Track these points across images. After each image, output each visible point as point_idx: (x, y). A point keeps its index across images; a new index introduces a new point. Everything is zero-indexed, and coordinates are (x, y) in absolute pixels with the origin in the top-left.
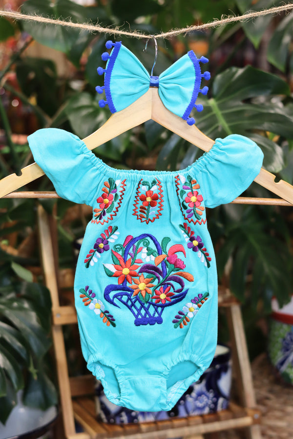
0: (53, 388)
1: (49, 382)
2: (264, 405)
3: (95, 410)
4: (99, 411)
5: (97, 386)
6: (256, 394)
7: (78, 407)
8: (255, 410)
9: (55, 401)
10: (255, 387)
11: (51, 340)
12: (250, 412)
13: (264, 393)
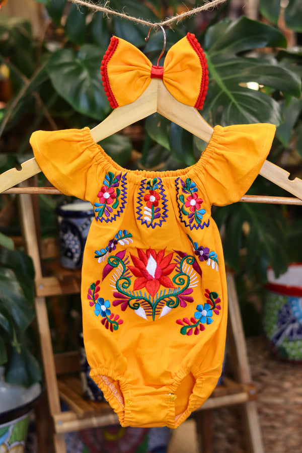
0: (37, 365)
1: (32, 358)
2: (260, 381)
3: (81, 388)
4: (86, 387)
5: (82, 362)
6: (252, 370)
7: (63, 385)
8: (251, 385)
9: (39, 378)
10: (251, 363)
11: (34, 311)
12: (246, 388)
13: (259, 368)
